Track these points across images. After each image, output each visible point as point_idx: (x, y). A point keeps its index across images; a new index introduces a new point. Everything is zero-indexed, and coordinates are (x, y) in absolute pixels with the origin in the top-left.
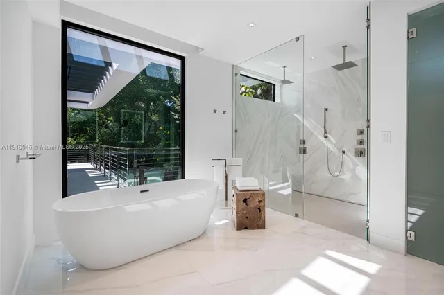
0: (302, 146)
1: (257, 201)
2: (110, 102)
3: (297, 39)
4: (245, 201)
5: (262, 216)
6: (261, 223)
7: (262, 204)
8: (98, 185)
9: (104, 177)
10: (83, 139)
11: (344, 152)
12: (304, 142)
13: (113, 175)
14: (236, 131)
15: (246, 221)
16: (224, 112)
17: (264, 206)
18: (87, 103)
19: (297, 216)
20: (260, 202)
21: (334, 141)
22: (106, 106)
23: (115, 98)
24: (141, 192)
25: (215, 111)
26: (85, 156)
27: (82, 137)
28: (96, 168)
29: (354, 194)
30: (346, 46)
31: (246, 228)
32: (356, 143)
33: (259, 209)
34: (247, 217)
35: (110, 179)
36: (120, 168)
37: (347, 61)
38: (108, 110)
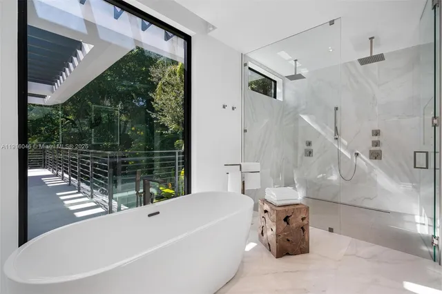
0: (309, 148)
1: (300, 217)
2: (71, 99)
3: (332, 23)
4: (286, 219)
5: (306, 237)
6: (304, 245)
7: (305, 222)
8: (62, 198)
9: (70, 187)
10: (36, 141)
11: (357, 154)
12: (309, 144)
13: (83, 185)
14: (245, 131)
15: (288, 244)
16: (233, 109)
17: (308, 224)
18: (44, 97)
19: (331, 230)
20: (303, 219)
21: (346, 143)
22: (65, 104)
23: (76, 95)
24: (149, 216)
25: (224, 107)
26: (40, 161)
27: (36, 138)
28: (57, 175)
29: (370, 198)
30: (373, 38)
31: (288, 254)
32: (371, 144)
33: (302, 228)
34: (288, 240)
35: (79, 190)
36: (95, 176)
37: (373, 54)
38: (68, 108)
